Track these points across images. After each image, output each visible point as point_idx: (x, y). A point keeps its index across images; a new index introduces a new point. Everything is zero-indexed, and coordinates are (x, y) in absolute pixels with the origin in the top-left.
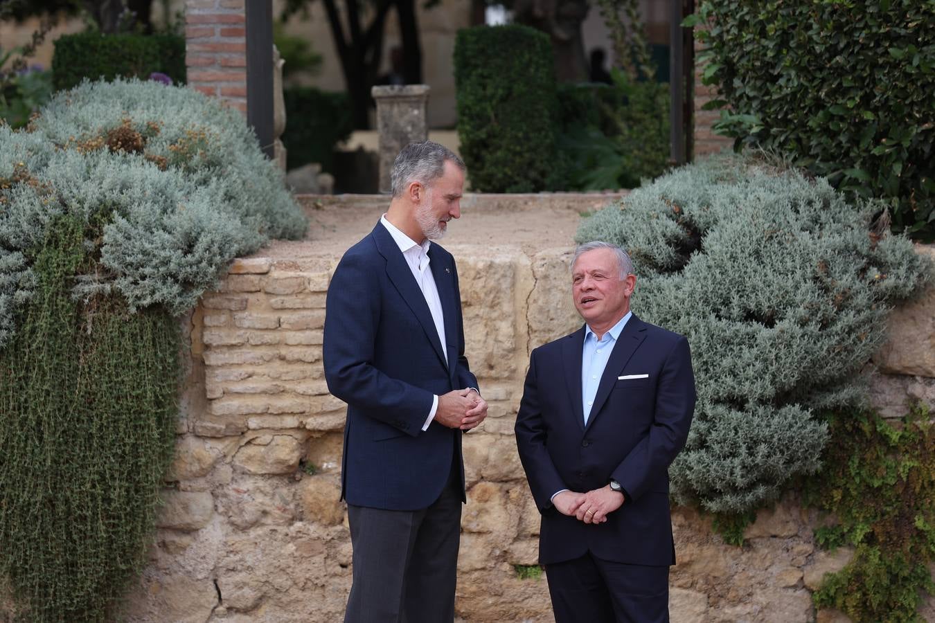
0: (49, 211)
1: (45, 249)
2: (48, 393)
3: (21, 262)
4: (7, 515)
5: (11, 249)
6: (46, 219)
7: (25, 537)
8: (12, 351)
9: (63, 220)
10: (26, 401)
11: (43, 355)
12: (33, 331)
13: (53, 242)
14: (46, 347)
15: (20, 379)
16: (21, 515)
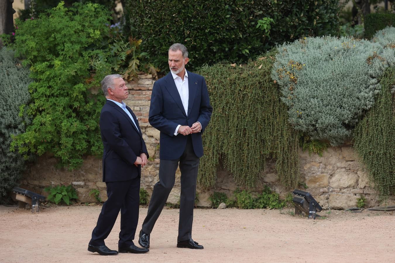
0: (385, 66)
1: (383, 78)
2: (384, 121)
3: (376, 81)
4: (372, 157)
5: (373, 78)
6: (384, 69)
7: (377, 164)
8: (373, 108)
9: (389, 69)
10: (378, 123)
11: (383, 110)
12: (380, 102)
13: (386, 75)
14: (384, 107)
15: (376, 117)
16: (376, 157)
